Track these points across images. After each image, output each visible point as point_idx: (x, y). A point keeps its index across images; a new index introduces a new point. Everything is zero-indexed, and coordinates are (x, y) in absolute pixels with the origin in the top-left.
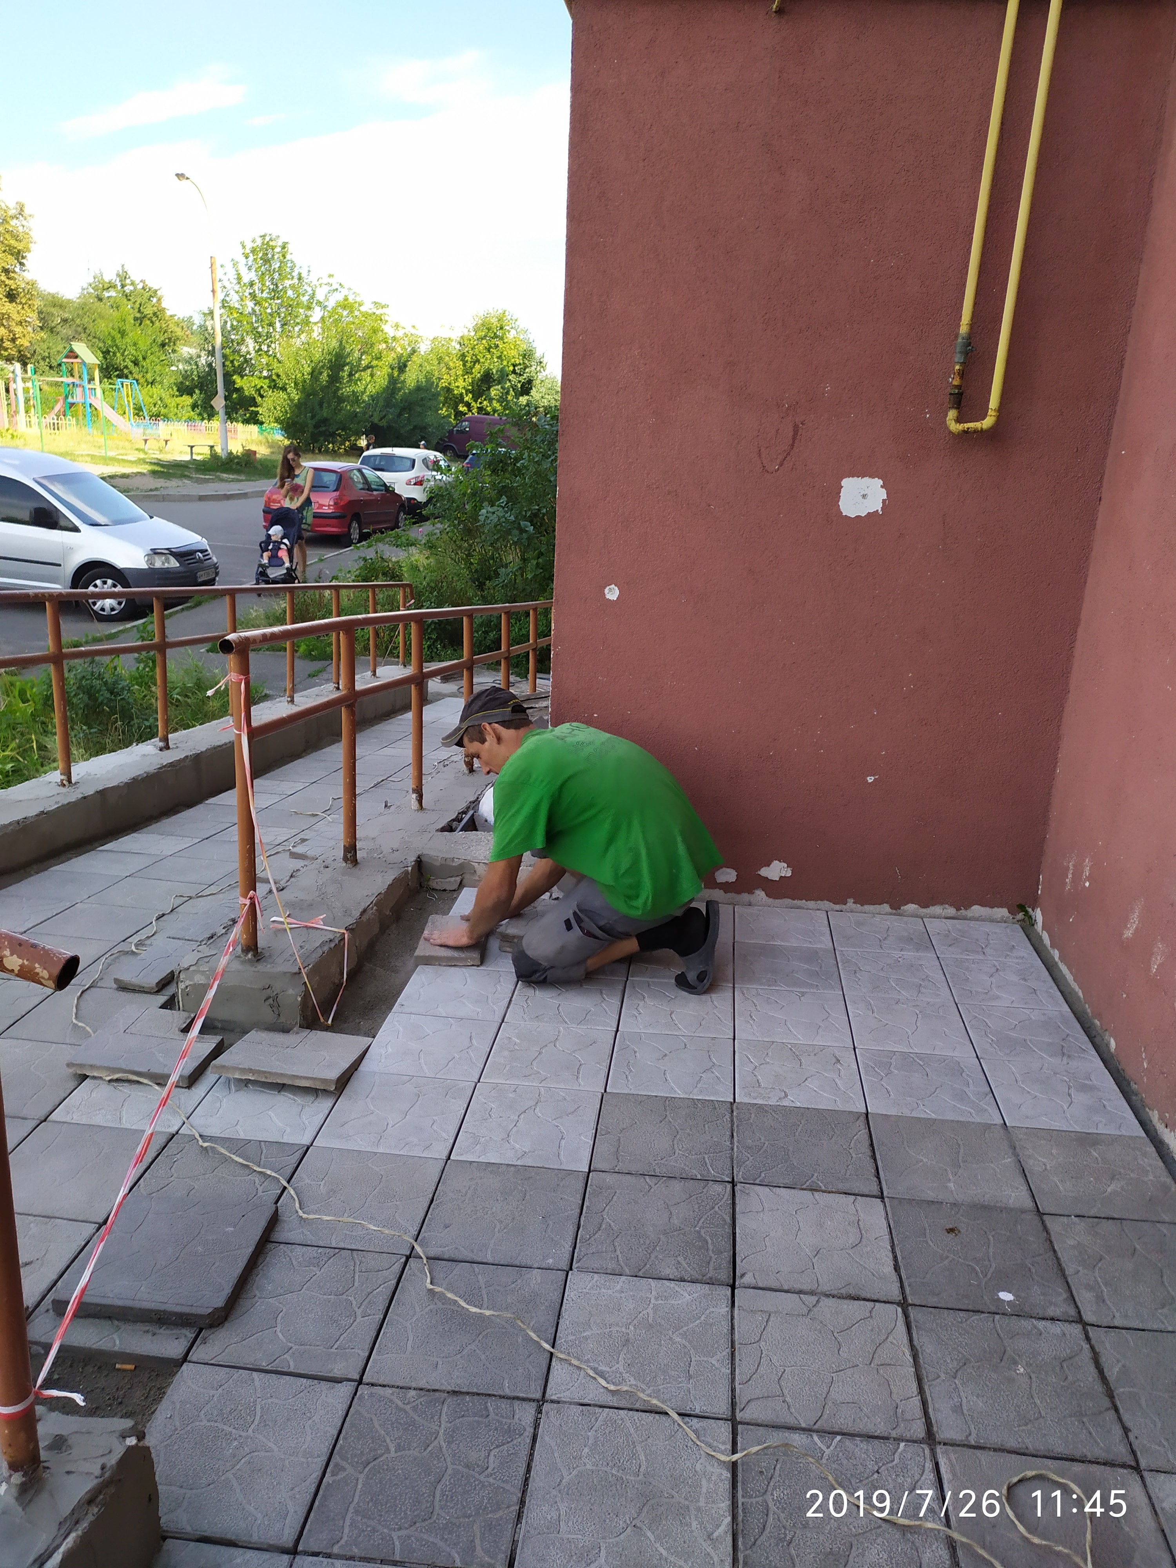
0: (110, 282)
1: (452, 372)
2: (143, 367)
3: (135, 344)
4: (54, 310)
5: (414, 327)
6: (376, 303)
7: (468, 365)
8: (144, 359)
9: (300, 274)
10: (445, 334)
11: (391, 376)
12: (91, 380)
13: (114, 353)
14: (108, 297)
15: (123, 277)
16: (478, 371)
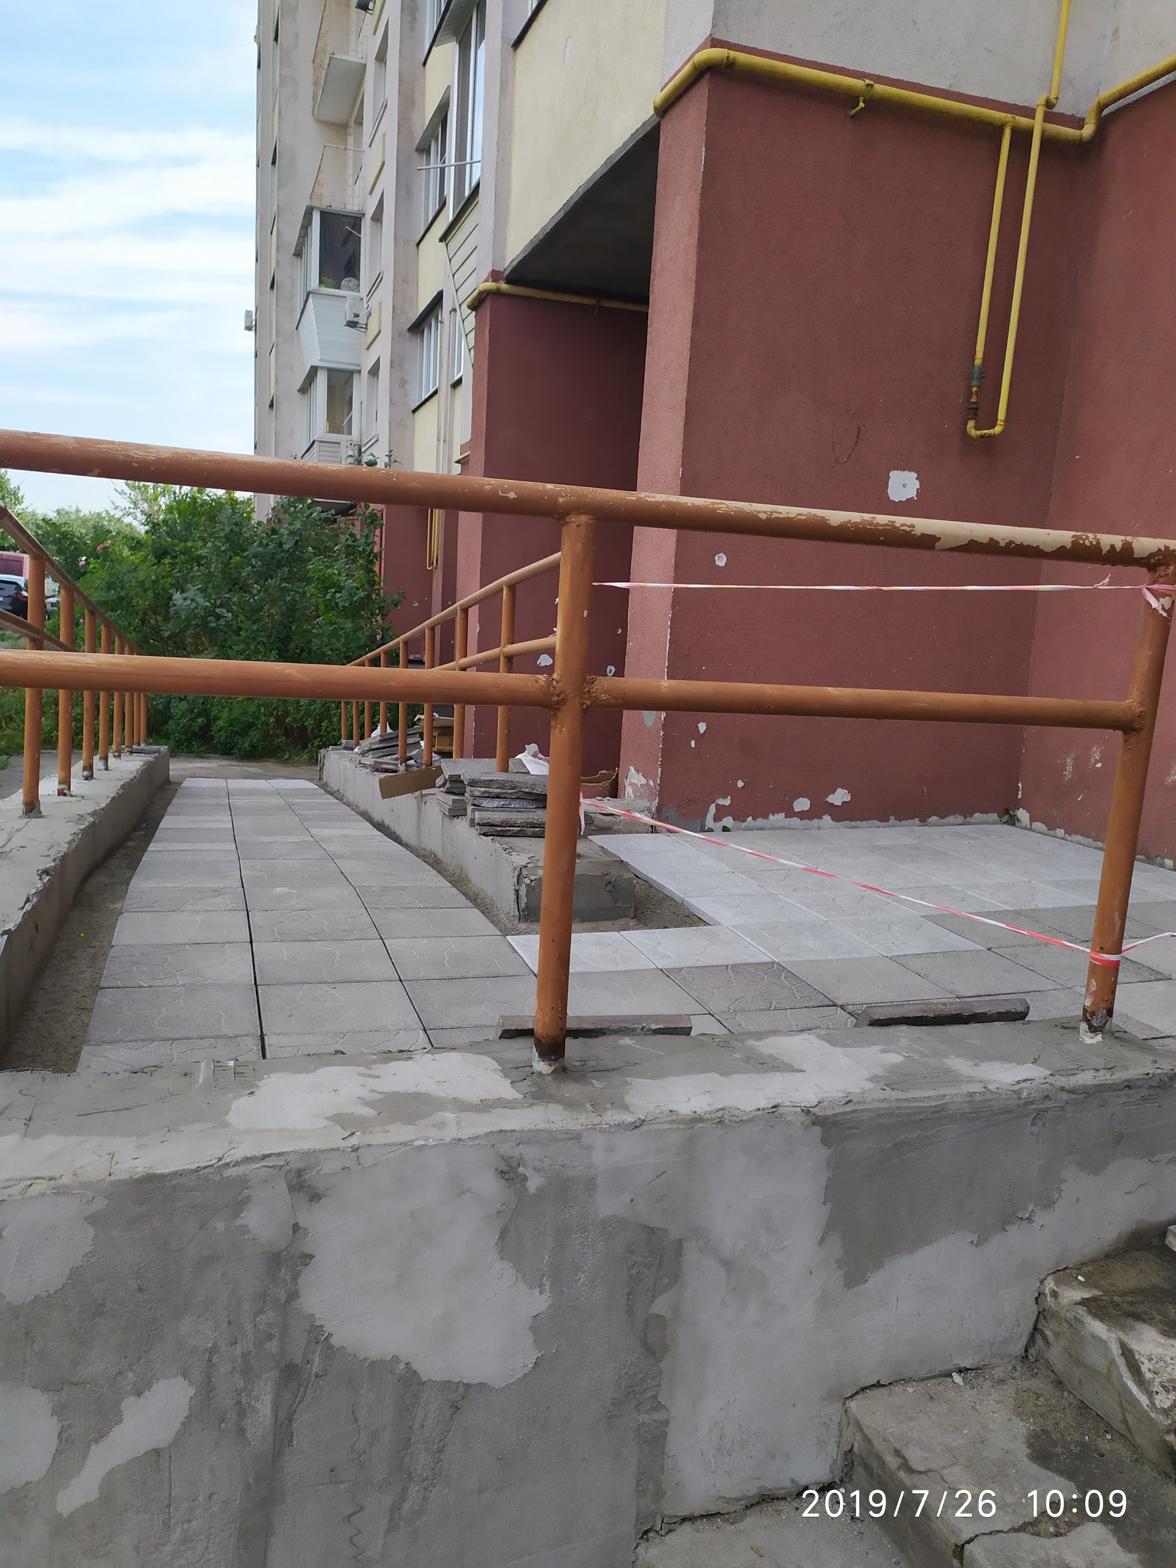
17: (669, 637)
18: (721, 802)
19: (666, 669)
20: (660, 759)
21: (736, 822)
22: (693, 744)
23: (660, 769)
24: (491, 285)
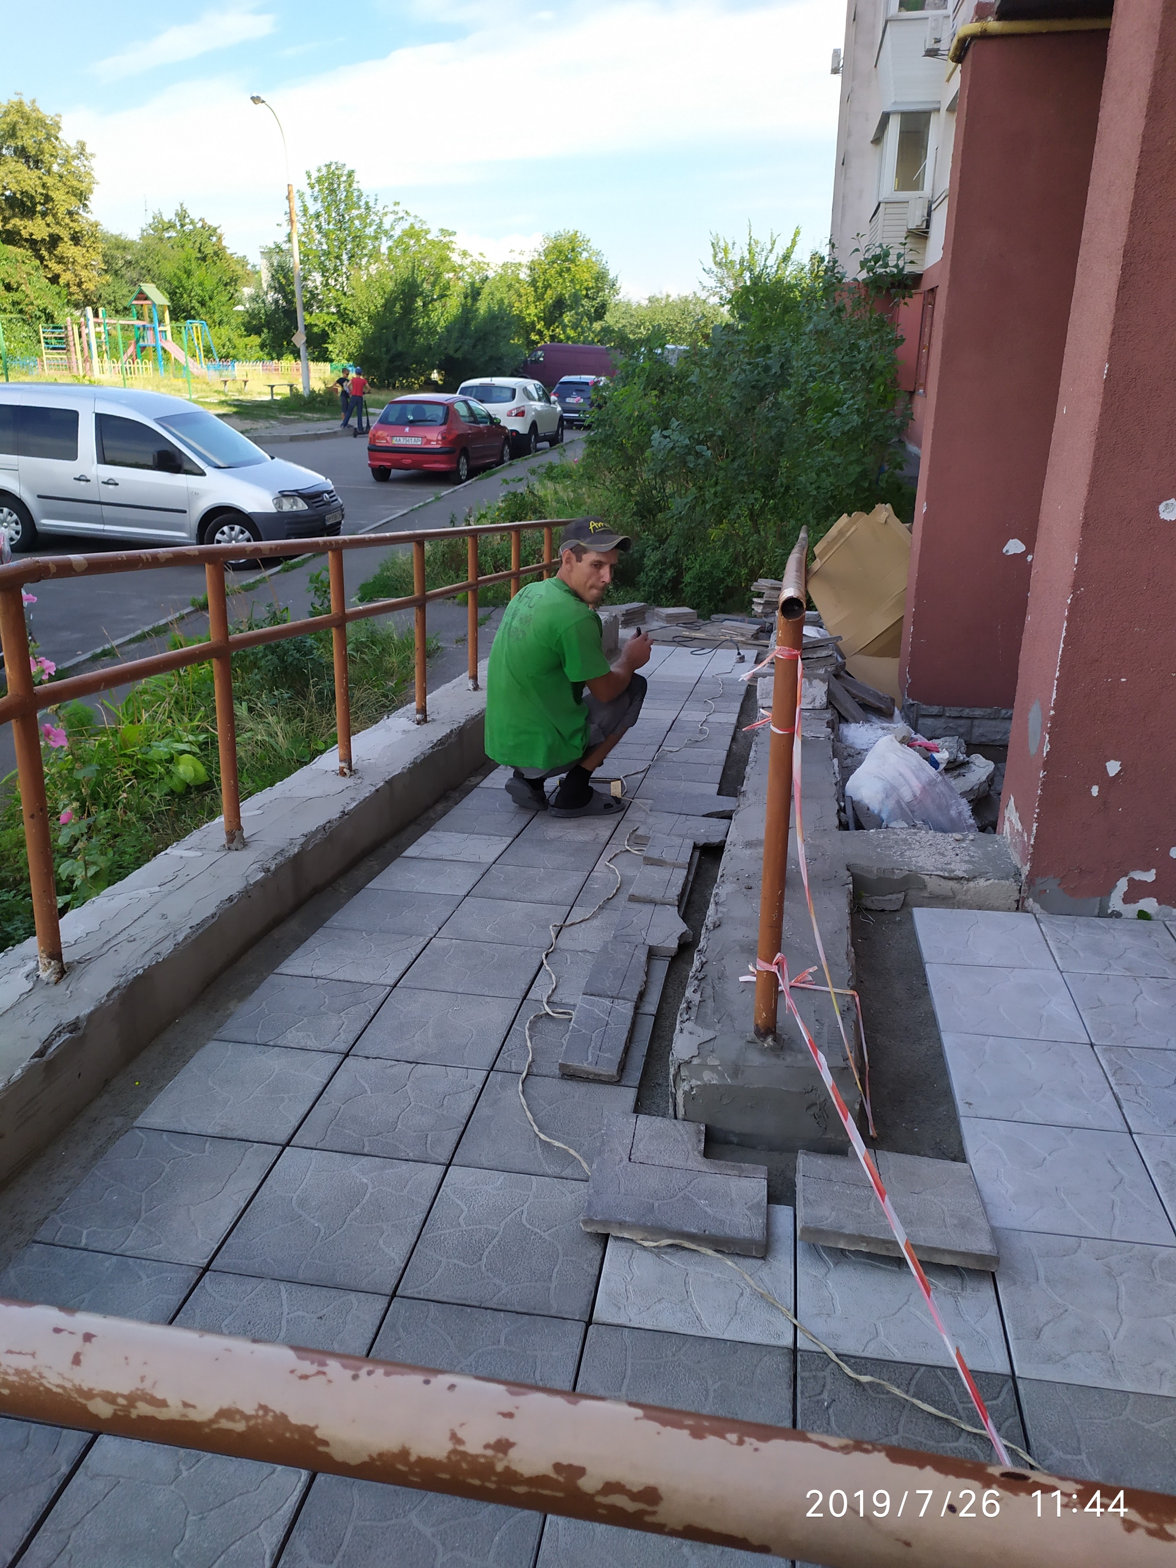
0: (169, 222)
1: (524, 299)
2: (210, 307)
3: (201, 284)
4: (118, 254)
5: (481, 254)
6: (442, 230)
7: (540, 291)
8: (211, 299)
9: (367, 203)
10: (516, 258)
11: (464, 306)
12: (161, 322)
13: (181, 294)
14: (169, 238)
15: (182, 215)
16: (550, 297)
17: (1064, 634)
18: (1138, 875)
19: (1056, 682)
20: (1037, 811)
21: (1163, 906)
22: (1095, 791)
23: (1035, 825)
24: (974, 27)
